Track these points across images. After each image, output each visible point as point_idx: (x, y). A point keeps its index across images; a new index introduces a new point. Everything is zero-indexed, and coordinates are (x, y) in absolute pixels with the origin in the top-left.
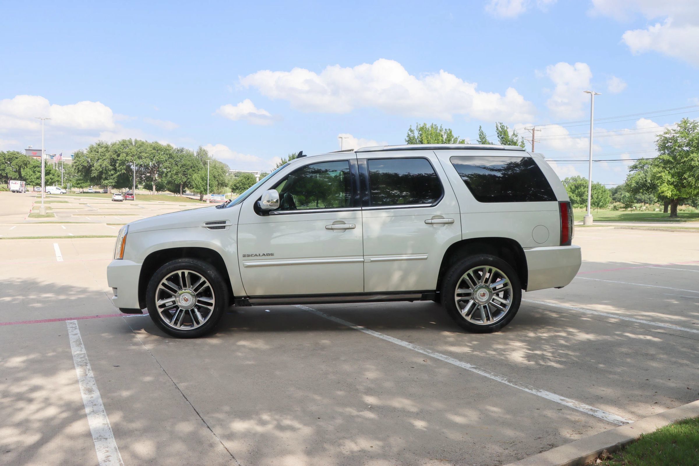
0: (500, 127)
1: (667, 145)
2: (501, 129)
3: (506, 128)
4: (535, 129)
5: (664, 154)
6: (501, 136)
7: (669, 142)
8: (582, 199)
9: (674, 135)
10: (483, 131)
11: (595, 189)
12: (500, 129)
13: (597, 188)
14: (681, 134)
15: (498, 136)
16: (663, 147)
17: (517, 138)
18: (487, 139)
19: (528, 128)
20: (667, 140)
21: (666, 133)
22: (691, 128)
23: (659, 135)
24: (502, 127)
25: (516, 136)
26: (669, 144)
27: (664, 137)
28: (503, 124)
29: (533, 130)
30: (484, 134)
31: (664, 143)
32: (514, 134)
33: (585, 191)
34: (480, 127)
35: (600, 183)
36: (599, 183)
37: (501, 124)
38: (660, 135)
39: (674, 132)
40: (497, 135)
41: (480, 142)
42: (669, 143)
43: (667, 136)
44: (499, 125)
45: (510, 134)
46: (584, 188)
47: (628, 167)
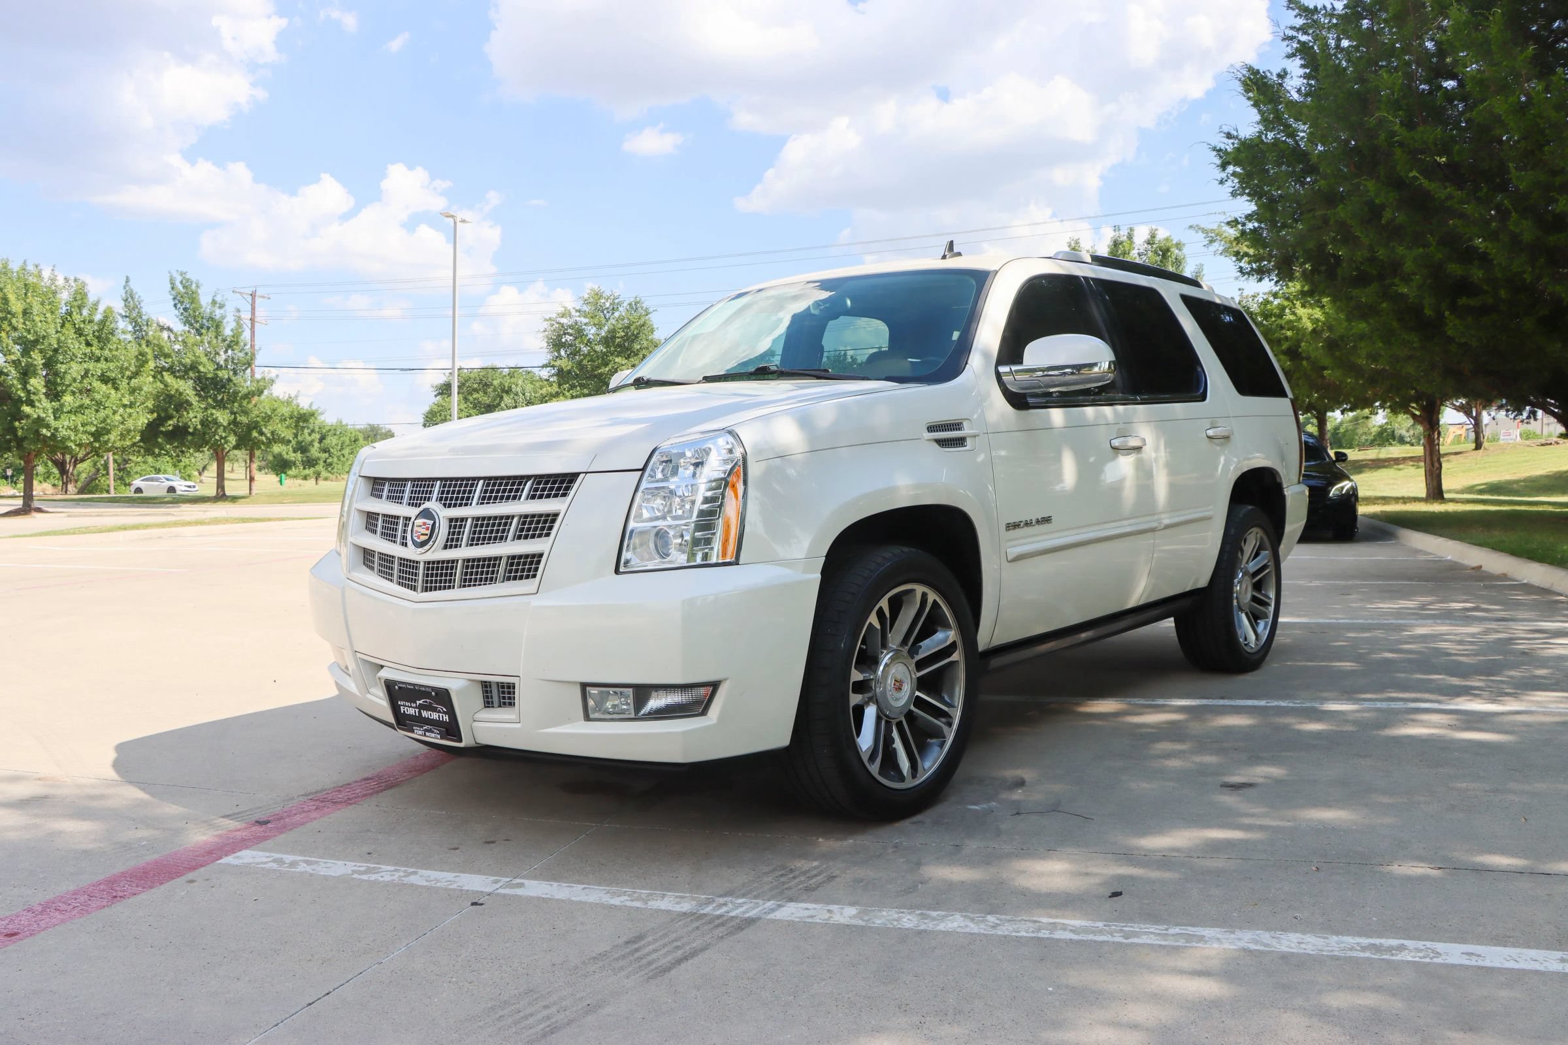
0: (181, 282)
1: (563, 340)
2: (184, 287)
3: (194, 287)
4: (257, 294)
5: (559, 357)
6: (182, 303)
7: (568, 334)
8: (308, 457)
9: (578, 319)
10: (134, 291)
11: (335, 435)
12: (180, 287)
13: (338, 433)
14: (592, 317)
15: (175, 305)
16: (557, 344)
17: (222, 311)
18: (144, 310)
19: (241, 291)
20: (562, 330)
21: (563, 316)
22: (607, 308)
23: (547, 318)
24: (186, 284)
25: (221, 307)
26: (569, 338)
27: (558, 323)
28: (188, 277)
29: (253, 295)
30: (137, 297)
31: (559, 336)
32: (214, 302)
33: (313, 441)
34: (128, 280)
35: (344, 423)
36: (341, 422)
37: (181, 275)
38: (550, 319)
39: (578, 314)
40: (173, 303)
41: (126, 317)
42: (567, 336)
43: (564, 321)
44: (179, 279)
45: (205, 300)
46: (310, 435)
47: (433, 387)
